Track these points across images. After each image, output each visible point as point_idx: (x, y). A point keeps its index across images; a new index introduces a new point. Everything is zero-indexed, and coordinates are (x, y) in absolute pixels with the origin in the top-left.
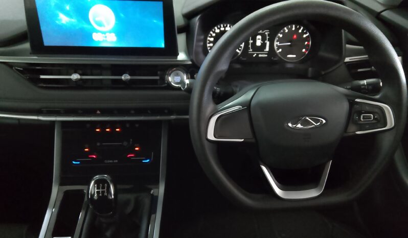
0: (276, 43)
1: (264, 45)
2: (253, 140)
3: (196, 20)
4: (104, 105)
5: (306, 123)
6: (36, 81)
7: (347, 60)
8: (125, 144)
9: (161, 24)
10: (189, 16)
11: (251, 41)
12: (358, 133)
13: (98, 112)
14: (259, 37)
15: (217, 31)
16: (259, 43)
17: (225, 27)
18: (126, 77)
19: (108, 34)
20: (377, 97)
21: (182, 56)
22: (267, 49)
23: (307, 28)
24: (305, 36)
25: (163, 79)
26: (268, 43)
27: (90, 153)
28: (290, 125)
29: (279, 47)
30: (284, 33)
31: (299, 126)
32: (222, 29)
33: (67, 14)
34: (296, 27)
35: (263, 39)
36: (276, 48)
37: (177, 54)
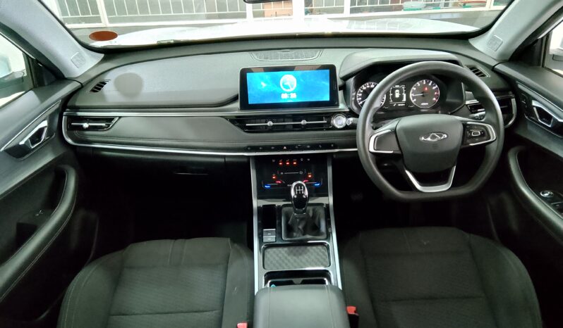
0: (411, 95)
1: (401, 97)
2: (399, 152)
3: (351, 81)
4: (289, 142)
5: (434, 137)
6: (243, 128)
7: (467, 102)
8: (301, 173)
9: (328, 84)
10: (345, 78)
11: (391, 95)
12: (471, 144)
13: (285, 148)
14: (397, 91)
15: (364, 88)
16: (397, 95)
17: (370, 85)
18: (303, 122)
19: (291, 94)
20: (483, 120)
21: (342, 106)
22: (404, 99)
23: (435, 82)
24: (434, 88)
25: (329, 123)
26: (405, 95)
27: (277, 179)
28: (423, 138)
29: (413, 98)
30: (416, 87)
31: (429, 139)
32: (368, 87)
33: (266, 82)
34: (426, 81)
35: (401, 92)
36: (411, 98)
37: (338, 105)
